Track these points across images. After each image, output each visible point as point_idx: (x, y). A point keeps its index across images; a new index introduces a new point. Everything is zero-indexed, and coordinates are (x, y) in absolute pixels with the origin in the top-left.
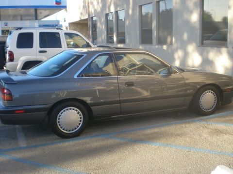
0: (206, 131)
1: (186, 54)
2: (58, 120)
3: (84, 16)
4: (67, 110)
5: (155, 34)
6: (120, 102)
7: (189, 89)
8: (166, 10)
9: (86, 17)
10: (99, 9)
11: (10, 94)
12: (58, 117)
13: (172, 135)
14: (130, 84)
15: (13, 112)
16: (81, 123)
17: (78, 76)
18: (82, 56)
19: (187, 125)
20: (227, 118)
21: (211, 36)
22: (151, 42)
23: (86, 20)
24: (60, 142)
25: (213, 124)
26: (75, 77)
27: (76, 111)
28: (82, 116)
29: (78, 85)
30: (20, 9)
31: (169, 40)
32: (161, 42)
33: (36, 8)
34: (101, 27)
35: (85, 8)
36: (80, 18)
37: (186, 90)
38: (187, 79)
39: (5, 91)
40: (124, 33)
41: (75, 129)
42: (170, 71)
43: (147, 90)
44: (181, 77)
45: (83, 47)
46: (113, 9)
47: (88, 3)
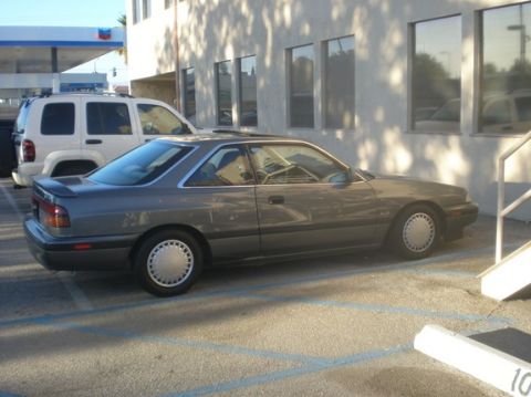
0: (412, 283)
1: (381, 149)
2: (149, 264)
3: (166, 66)
4: (166, 244)
5: (319, 107)
6: (260, 232)
7: (384, 211)
8: (342, 52)
9: (172, 68)
10: (200, 53)
11: (65, 215)
12: (150, 258)
13: (353, 290)
14: (277, 200)
15: (71, 247)
16: (191, 269)
17: (185, 185)
18: (191, 148)
19: (380, 275)
20: (454, 264)
21: (434, 112)
22: (310, 124)
23: (172, 74)
24: (153, 303)
25: (427, 272)
26: (180, 186)
27: (182, 247)
28: (191, 257)
29: (184, 200)
30: (18, 47)
31: (347, 119)
32: (332, 122)
33: (54, 47)
34: (205, 90)
35: (169, 50)
36: (158, 71)
37: (378, 212)
38: (381, 192)
39: (57, 211)
40: (254, 103)
41: (180, 279)
42: (348, 177)
43: (305, 213)
44: (368, 187)
45: (175, 132)
46: (230, 54)
47: (176, 40)
